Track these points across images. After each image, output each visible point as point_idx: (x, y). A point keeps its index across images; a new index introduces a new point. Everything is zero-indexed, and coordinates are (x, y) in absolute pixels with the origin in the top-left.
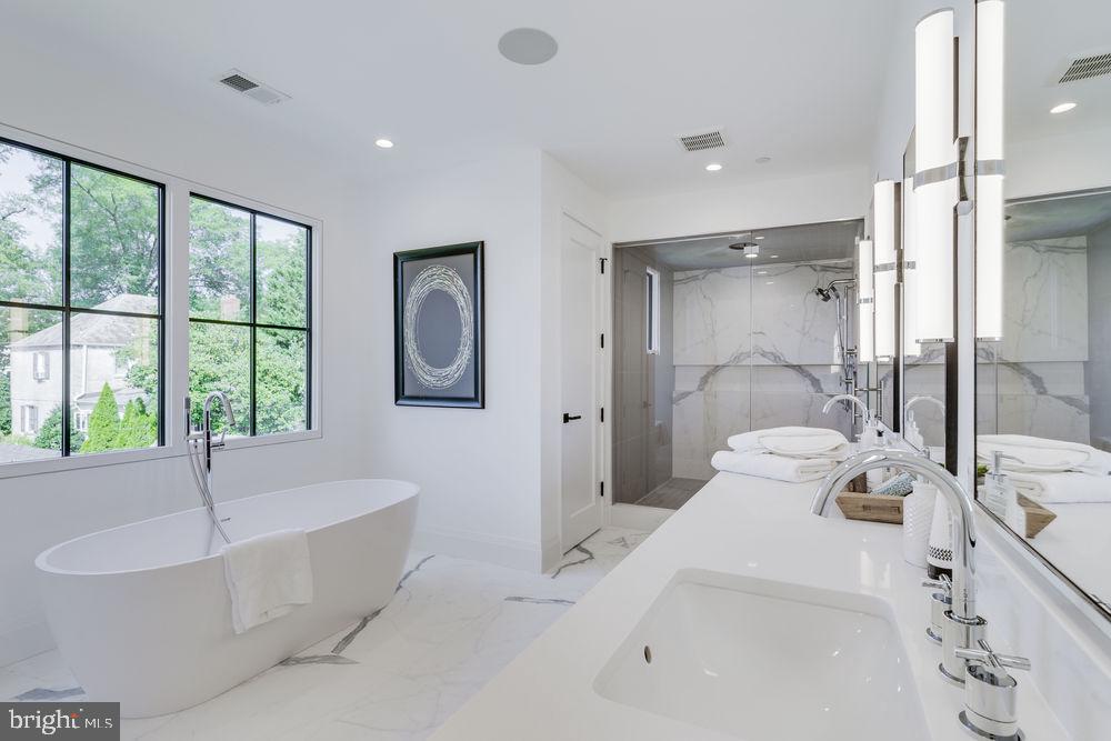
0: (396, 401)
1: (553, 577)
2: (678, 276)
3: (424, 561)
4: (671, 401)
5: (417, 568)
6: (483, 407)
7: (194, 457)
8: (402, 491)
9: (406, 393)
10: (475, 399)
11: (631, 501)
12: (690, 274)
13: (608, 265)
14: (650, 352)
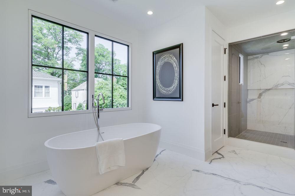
0: (154, 98)
1: (210, 163)
2: (249, 57)
3: (162, 151)
4: (247, 102)
5: (160, 153)
6: (182, 101)
7: (94, 113)
8: (156, 128)
9: (157, 96)
10: (180, 98)
11: (234, 137)
12: (255, 56)
13: (227, 51)
14: (240, 84)
